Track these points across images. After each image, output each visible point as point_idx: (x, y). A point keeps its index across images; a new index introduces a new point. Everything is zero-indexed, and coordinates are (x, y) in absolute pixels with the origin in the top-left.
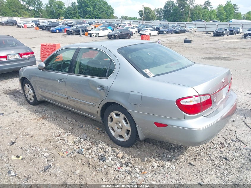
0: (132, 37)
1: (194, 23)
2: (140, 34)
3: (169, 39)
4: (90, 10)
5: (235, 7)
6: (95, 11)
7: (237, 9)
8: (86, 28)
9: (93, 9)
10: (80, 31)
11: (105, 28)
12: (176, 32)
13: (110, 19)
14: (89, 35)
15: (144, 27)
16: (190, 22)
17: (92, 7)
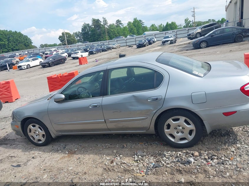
0: (66, 62)
1: (116, 40)
2: (72, 57)
3: (102, 57)
4: (5, 44)
5: (141, 22)
6: (10, 44)
7: (143, 24)
8: (12, 61)
9: (7, 42)
10: (6, 65)
11: (34, 58)
12: (104, 50)
13: (32, 49)
14: (18, 68)
15: (72, 50)
16: (108, 40)
17: (6, 40)
